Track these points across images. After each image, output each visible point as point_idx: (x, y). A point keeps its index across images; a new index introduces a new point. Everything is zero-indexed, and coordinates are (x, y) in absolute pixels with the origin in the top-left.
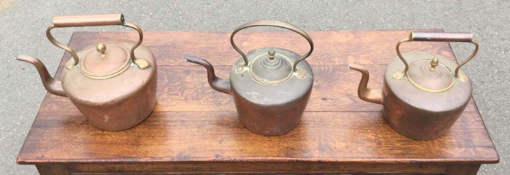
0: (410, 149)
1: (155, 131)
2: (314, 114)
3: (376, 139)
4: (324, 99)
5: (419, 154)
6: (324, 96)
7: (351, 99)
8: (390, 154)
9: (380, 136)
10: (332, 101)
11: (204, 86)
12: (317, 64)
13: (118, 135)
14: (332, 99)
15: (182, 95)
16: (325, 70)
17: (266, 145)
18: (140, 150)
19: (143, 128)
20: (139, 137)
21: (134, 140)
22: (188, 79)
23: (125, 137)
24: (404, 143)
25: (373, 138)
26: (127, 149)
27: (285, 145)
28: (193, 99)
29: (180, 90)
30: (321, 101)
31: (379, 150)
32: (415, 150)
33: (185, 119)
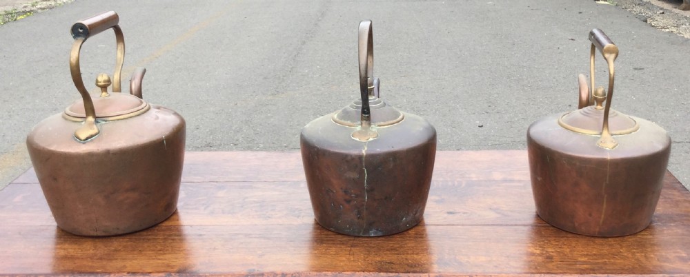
0: (605, 264)
1: (146, 245)
2: (433, 227)
3: (542, 254)
4: (450, 213)
5: (623, 269)
6: (451, 210)
7: (499, 213)
8: (569, 269)
9: (550, 250)
10: (465, 215)
11: (246, 200)
12: (441, 179)
13: (79, 249)
14: (464, 213)
15: (205, 209)
16: (454, 185)
17: (344, 259)
18: (111, 264)
19: (127, 242)
20: (116, 250)
21: (106, 254)
22: (221, 194)
23: (91, 251)
24: (595, 257)
25: (538, 252)
26: (90, 264)
27: (378, 259)
28: (223, 213)
29: (203, 204)
30: (446, 215)
31: (550, 265)
32: (615, 265)
33: (202, 233)
